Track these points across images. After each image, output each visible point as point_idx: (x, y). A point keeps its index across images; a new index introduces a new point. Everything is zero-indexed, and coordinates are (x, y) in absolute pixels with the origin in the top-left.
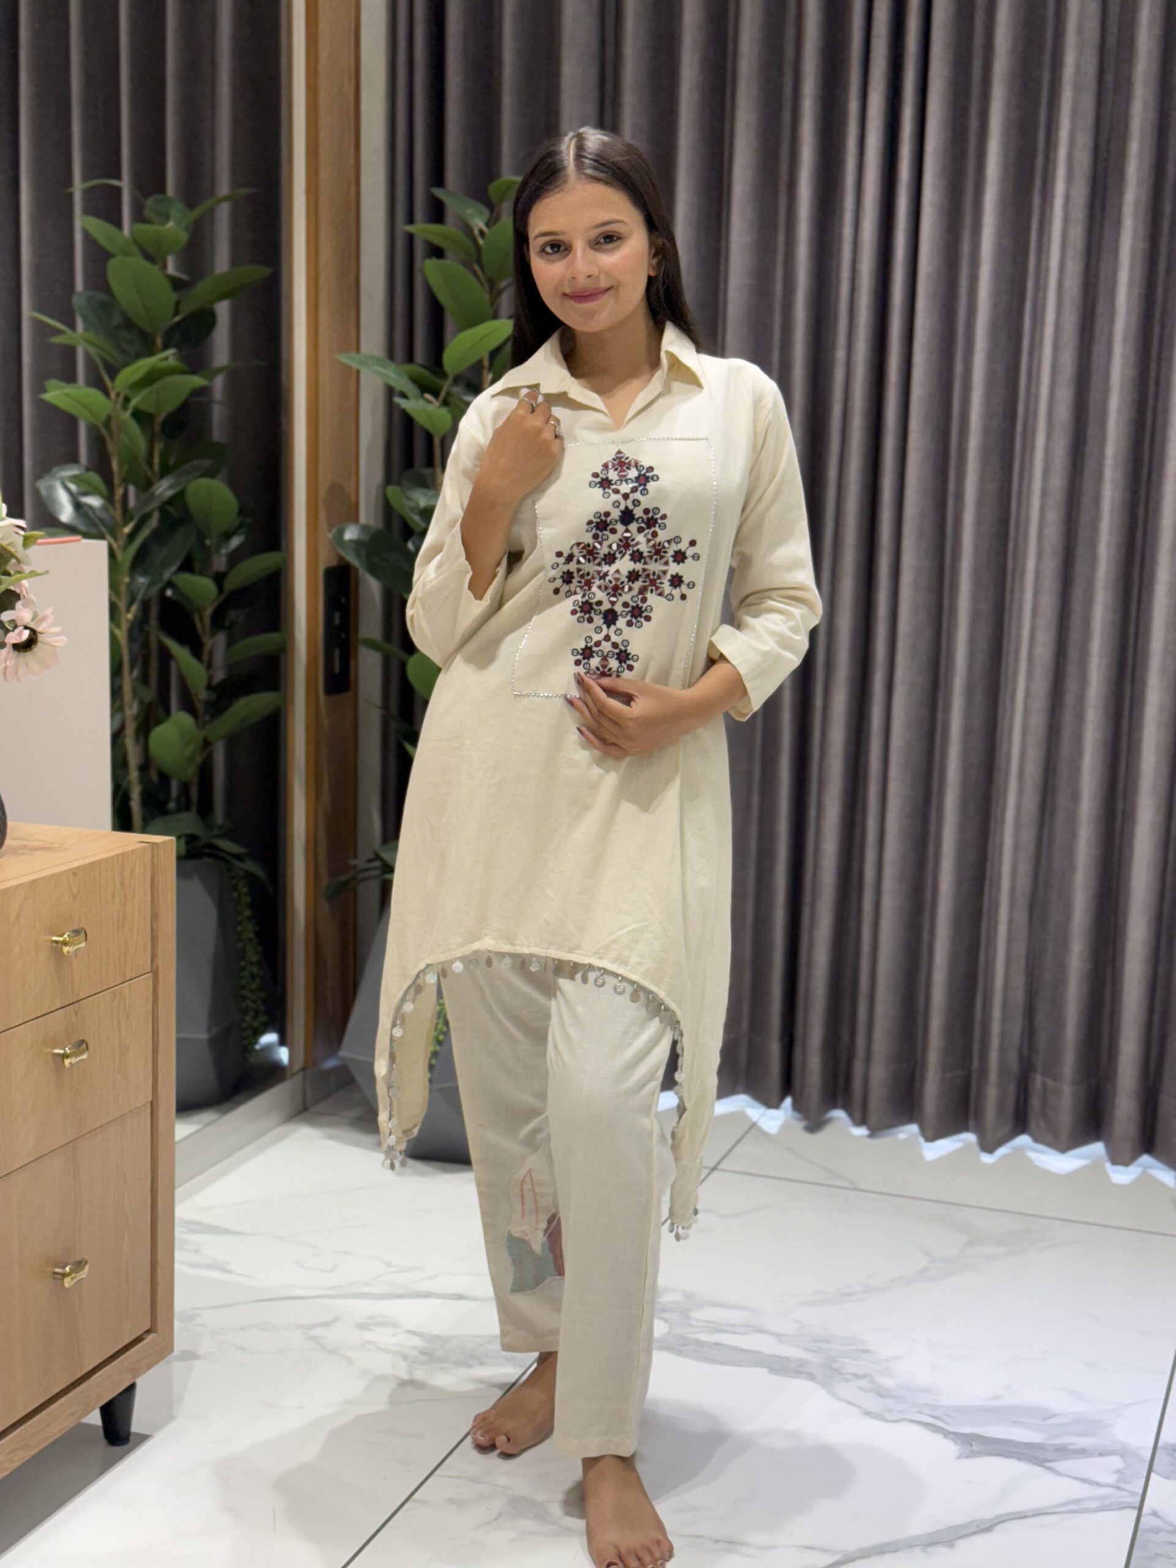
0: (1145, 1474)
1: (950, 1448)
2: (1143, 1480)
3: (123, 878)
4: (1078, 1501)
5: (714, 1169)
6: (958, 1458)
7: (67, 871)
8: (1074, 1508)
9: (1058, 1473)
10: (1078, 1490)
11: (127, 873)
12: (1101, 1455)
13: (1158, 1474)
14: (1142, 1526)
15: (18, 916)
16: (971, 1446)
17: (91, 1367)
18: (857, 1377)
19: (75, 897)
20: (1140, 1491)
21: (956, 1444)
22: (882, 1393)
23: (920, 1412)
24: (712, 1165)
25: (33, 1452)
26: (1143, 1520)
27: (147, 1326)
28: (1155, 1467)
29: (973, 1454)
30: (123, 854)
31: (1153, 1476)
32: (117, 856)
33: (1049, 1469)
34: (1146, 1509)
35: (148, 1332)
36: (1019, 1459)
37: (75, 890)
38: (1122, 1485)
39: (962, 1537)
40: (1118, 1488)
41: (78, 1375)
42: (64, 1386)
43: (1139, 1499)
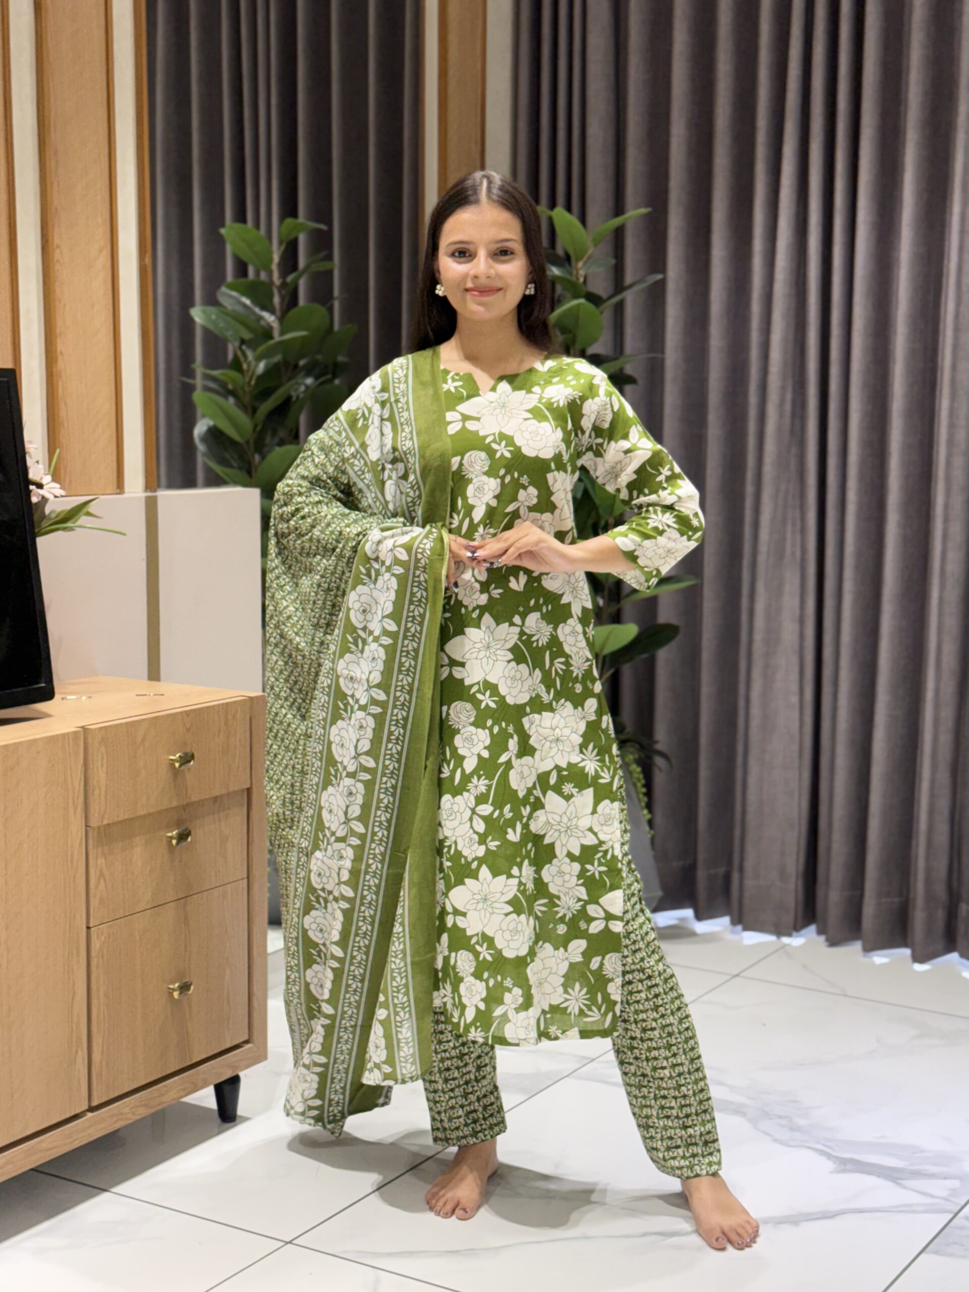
1: (830, 1165)
3: (227, 720)
4: (911, 1205)
5: (737, 975)
6: (832, 1172)
7: (181, 713)
8: (907, 1209)
9: (905, 1188)
10: (916, 1199)
11: (230, 717)
12: (945, 1178)
14: (951, 1224)
15: (143, 740)
17: (198, 1059)
18: (780, 1117)
19: (188, 730)
21: (835, 1163)
22: (794, 1128)
23: (818, 1143)
24: (735, 973)
25: (153, 1111)
26: (954, 1221)
27: (246, 1038)
29: (844, 1171)
30: (227, 704)
32: (223, 704)
33: (898, 1184)
35: (247, 1042)
36: (878, 1175)
37: (188, 726)
38: (952, 1199)
39: (808, 1220)
40: (946, 1200)
41: (189, 1063)
42: (177, 1068)
43: (959, 1207)
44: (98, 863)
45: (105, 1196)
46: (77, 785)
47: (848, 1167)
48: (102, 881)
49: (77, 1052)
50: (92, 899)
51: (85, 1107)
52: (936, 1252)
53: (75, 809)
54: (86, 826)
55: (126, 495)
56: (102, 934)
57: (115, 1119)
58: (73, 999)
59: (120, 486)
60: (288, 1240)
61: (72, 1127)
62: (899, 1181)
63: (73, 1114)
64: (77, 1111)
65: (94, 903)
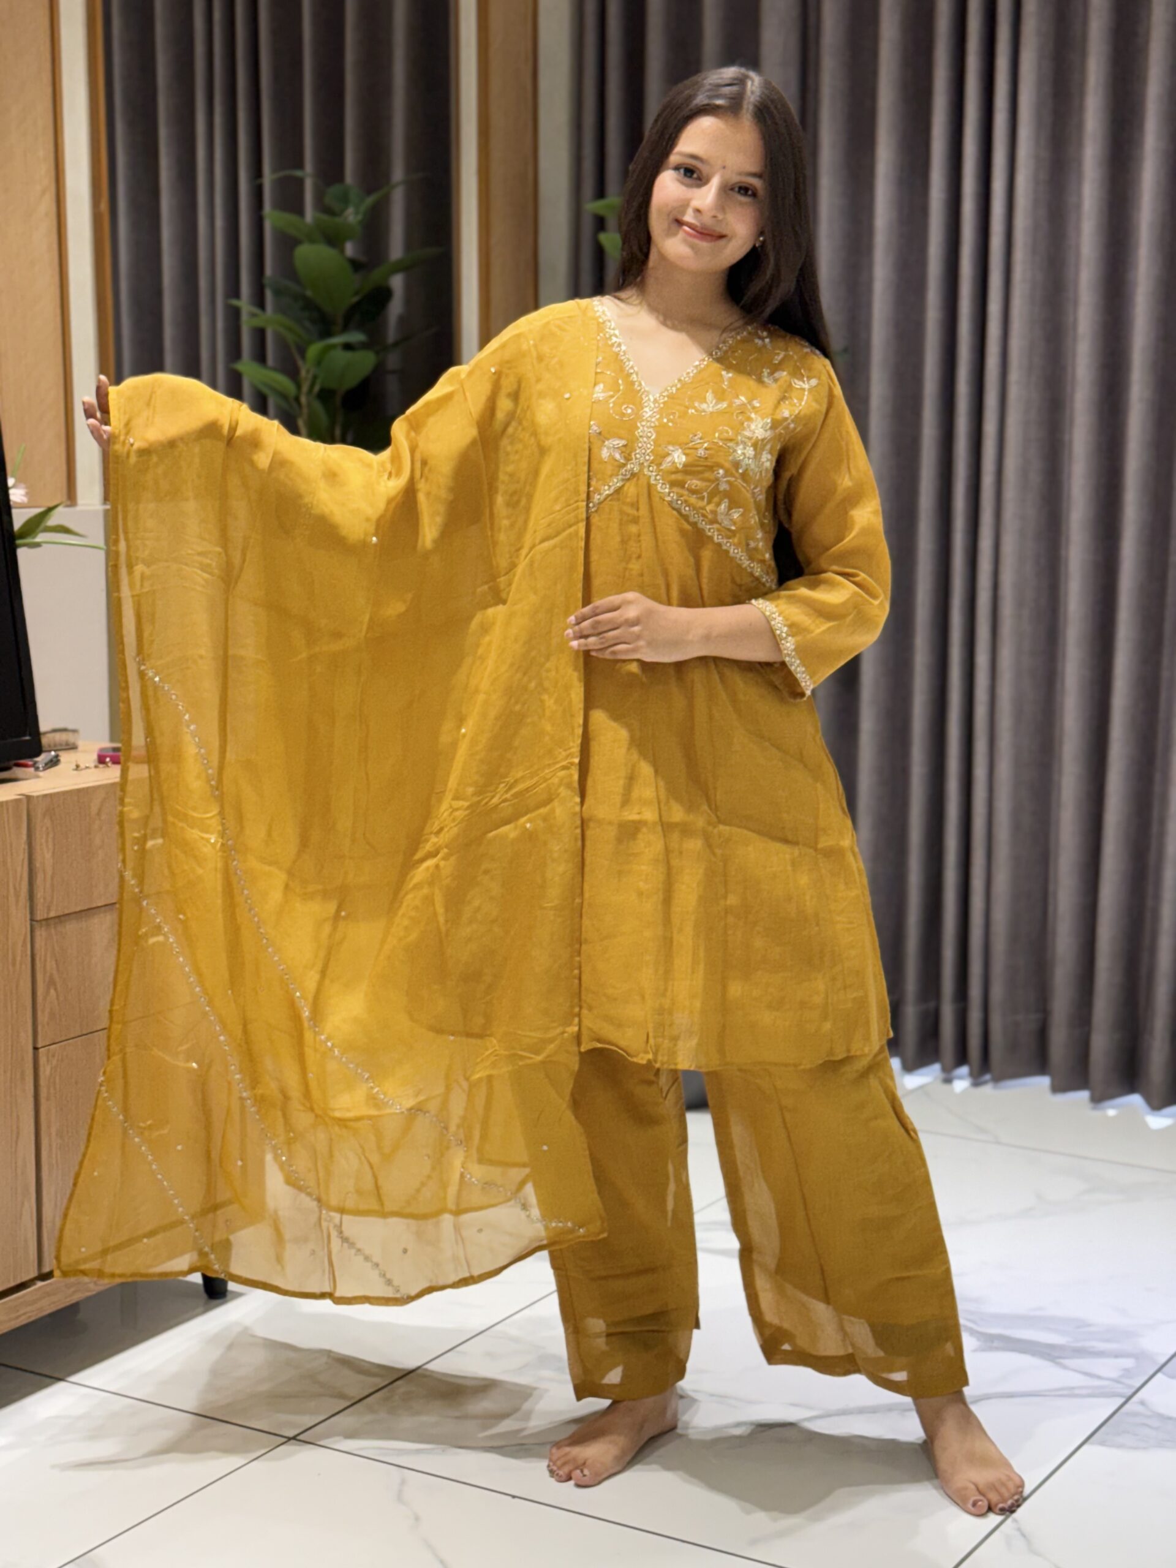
0: (1151, 1372)
2: (1145, 1378)
4: (1073, 1388)
8: (1069, 1393)
9: (1065, 1367)
10: (1076, 1380)
12: (1117, 1355)
13: (1164, 1374)
14: (1122, 1410)
16: (993, 1342)
20: (1138, 1385)
21: (979, 1340)
26: (1127, 1406)
28: (1165, 1369)
29: (991, 1350)
31: (1159, 1375)
33: (1058, 1364)
34: (1135, 1399)
36: (1034, 1354)
38: (1124, 1380)
40: (1117, 1381)
43: (1133, 1390)
44: (47, 965)
45: (61, 1385)
46: (19, 869)
47: (996, 1344)
48: (52, 991)
49: (23, 1203)
50: (39, 1013)
51: (33, 1274)
52: (1102, 1443)
53: (17, 896)
54: (32, 920)
55: (78, 508)
56: (53, 1056)
57: (72, 1289)
58: (17, 1137)
59: (71, 497)
60: (291, 1434)
61: (19, 1298)
62: (1058, 1360)
63: (18, 1281)
64: (25, 1278)
65: (43, 1018)
